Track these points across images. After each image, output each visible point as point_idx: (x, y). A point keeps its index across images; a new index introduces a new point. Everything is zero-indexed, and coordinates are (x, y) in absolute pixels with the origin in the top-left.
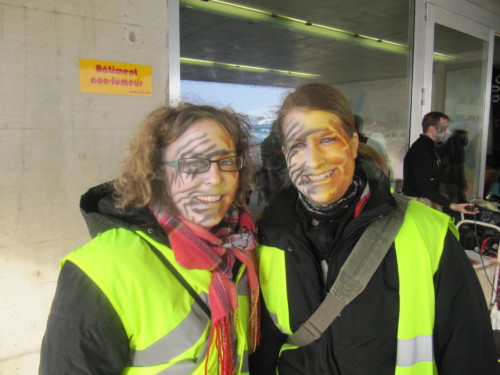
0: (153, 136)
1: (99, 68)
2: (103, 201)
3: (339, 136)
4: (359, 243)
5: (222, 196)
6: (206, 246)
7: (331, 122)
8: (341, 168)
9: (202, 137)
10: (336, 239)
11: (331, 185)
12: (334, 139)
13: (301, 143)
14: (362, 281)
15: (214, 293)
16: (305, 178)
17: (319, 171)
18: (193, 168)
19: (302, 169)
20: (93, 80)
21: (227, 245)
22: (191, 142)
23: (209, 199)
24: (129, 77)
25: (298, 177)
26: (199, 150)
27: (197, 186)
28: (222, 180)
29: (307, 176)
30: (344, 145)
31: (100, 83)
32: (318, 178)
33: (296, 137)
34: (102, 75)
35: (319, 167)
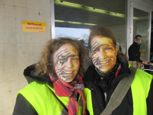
0: (49, 50)
1: (29, 24)
2: (32, 71)
3: (112, 47)
4: (117, 87)
5: (73, 71)
6: (67, 88)
7: (109, 42)
8: (112, 59)
9: (65, 50)
10: (109, 85)
11: (108, 65)
12: (111, 48)
13: (98, 49)
14: (119, 101)
15: (70, 105)
16: (98, 62)
17: (104, 60)
18: (62, 61)
19: (98, 59)
20: (27, 28)
21: (75, 88)
22: (61, 52)
23: (68, 72)
24: (38, 27)
25: (96, 62)
26: (64, 54)
27: (63, 68)
28: (73, 66)
29: (99, 62)
30: (114, 51)
31: (29, 29)
32: (103, 63)
33: (96, 47)
34: (30, 26)
35: (104, 59)
